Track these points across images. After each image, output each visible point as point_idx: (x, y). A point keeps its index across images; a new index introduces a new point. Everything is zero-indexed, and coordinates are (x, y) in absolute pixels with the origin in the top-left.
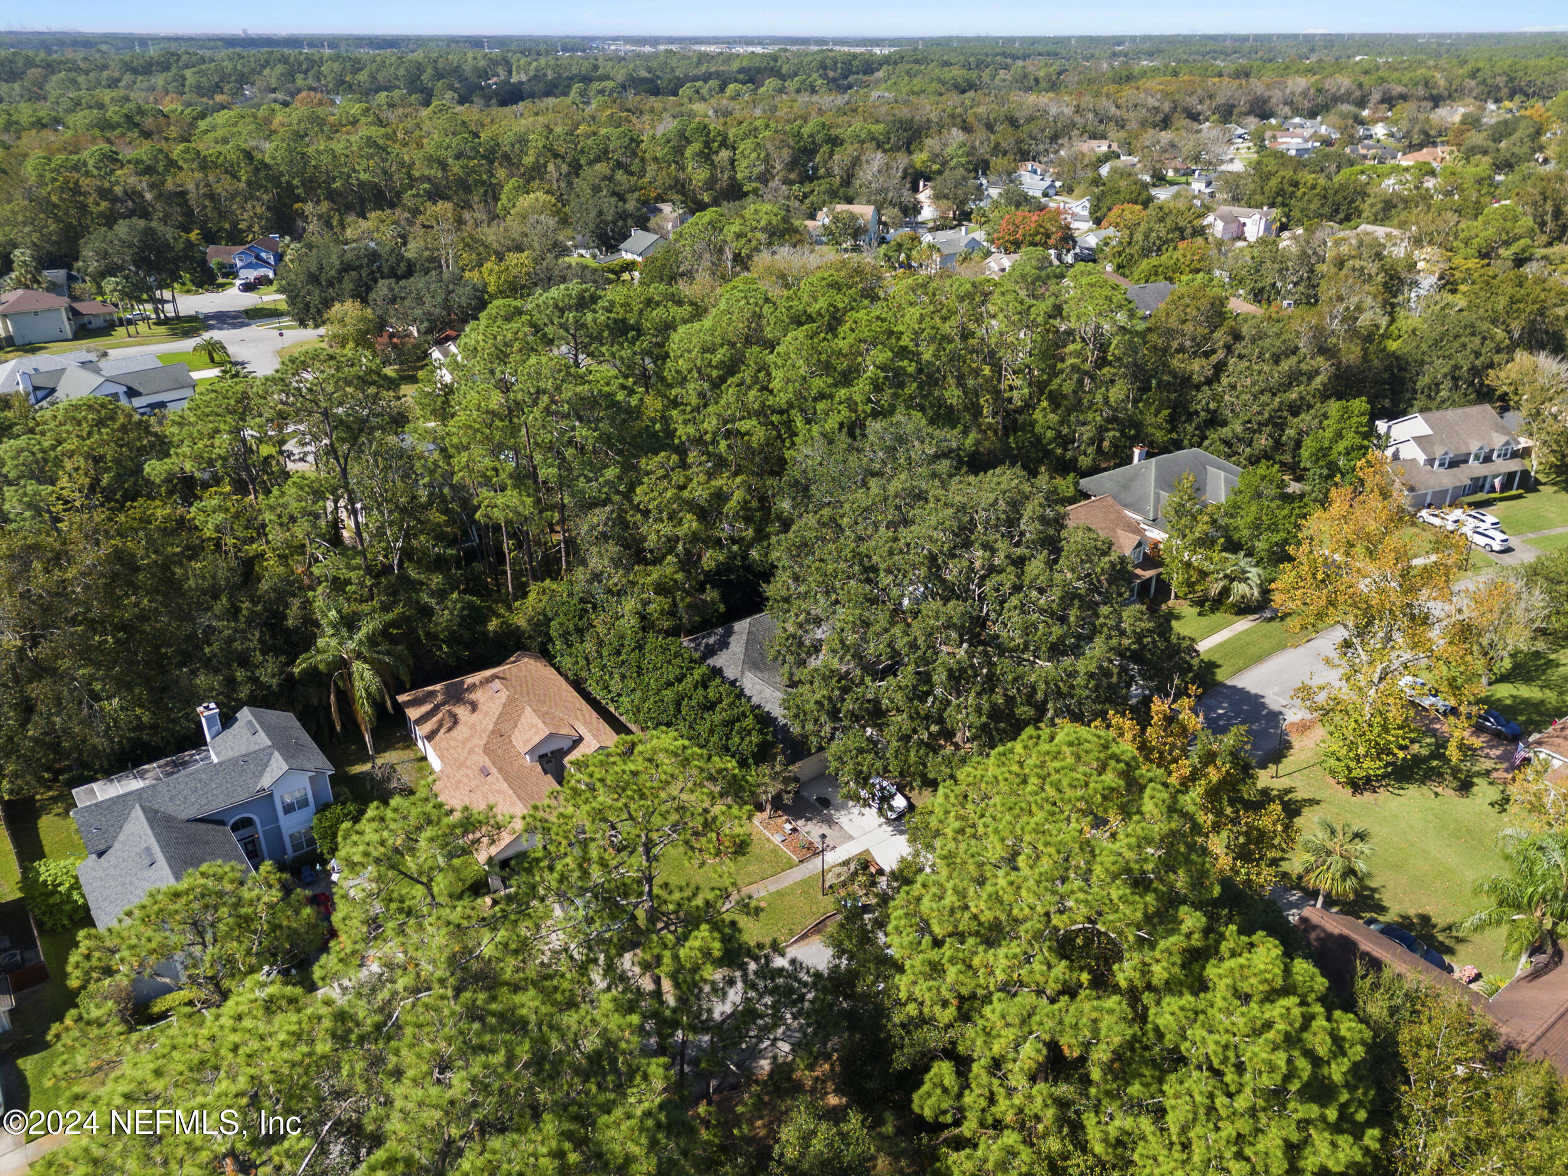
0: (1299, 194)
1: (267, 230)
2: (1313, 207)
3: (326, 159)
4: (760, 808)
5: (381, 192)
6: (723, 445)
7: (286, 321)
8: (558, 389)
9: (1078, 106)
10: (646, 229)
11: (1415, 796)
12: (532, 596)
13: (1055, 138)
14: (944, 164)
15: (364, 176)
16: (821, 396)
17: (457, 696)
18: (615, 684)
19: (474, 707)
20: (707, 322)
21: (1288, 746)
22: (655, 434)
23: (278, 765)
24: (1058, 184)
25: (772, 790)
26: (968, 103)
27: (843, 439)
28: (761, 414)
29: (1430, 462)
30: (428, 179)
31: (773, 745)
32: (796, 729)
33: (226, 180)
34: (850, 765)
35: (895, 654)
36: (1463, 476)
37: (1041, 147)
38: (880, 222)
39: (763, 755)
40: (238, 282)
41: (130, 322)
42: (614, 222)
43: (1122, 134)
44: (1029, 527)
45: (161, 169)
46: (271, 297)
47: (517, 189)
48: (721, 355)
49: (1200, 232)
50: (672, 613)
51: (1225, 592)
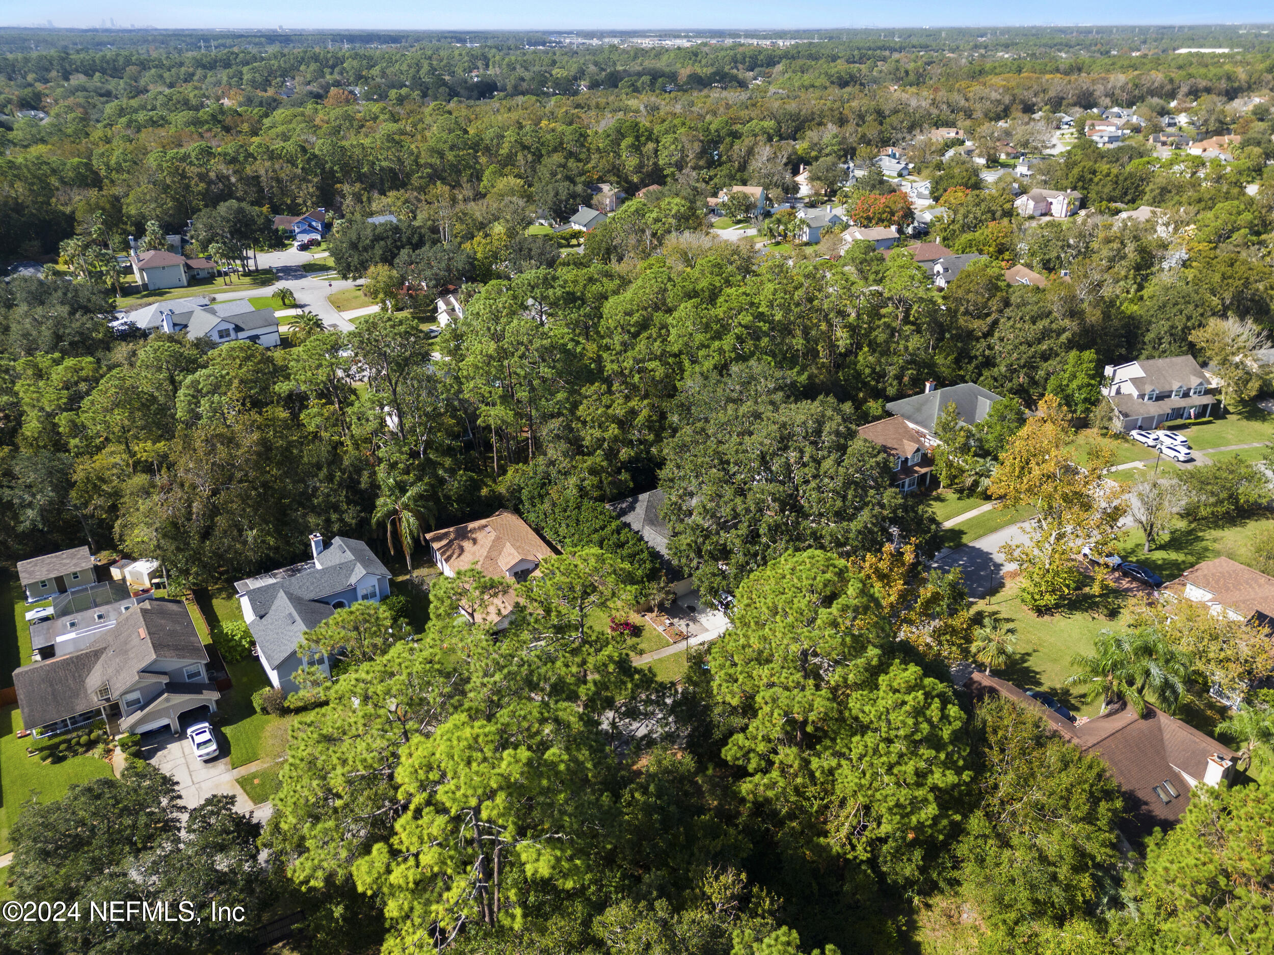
0: (1096, 180)
1: (315, 204)
2: (1106, 190)
3: (357, 151)
4: (650, 610)
5: (396, 174)
6: (637, 377)
7: (333, 274)
8: (531, 342)
9: (934, 100)
10: (590, 206)
11: (1079, 618)
12: (510, 473)
13: (911, 129)
14: (820, 151)
15: (384, 164)
16: (703, 346)
17: (463, 535)
18: (563, 530)
19: (475, 541)
20: (628, 294)
21: (1002, 585)
22: (591, 371)
23: (359, 571)
24: (911, 166)
25: (658, 599)
26: (846, 96)
27: (715, 375)
28: (662, 358)
29: (1142, 396)
30: (431, 166)
31: (659, 570)
32: (675, 562)
33: (288, 168)
34: (707, 583)
35: (736, 515)
36: (1165, 407)
37: (900, 136)
38: (767, 198)
39: (652, 576)
40: (296, 244)
41: (226, 274)
42: (567, 201)
43: (968, 123)
44: (827, 439)
45: (241, 159)
46: (320, 255)
47: (494, 173)
48: (636, 317)
49: (1009, 214)
50: (600, 486)
51: (976, 484)
